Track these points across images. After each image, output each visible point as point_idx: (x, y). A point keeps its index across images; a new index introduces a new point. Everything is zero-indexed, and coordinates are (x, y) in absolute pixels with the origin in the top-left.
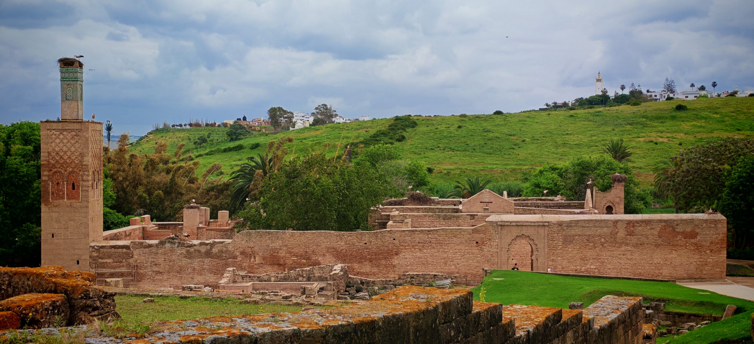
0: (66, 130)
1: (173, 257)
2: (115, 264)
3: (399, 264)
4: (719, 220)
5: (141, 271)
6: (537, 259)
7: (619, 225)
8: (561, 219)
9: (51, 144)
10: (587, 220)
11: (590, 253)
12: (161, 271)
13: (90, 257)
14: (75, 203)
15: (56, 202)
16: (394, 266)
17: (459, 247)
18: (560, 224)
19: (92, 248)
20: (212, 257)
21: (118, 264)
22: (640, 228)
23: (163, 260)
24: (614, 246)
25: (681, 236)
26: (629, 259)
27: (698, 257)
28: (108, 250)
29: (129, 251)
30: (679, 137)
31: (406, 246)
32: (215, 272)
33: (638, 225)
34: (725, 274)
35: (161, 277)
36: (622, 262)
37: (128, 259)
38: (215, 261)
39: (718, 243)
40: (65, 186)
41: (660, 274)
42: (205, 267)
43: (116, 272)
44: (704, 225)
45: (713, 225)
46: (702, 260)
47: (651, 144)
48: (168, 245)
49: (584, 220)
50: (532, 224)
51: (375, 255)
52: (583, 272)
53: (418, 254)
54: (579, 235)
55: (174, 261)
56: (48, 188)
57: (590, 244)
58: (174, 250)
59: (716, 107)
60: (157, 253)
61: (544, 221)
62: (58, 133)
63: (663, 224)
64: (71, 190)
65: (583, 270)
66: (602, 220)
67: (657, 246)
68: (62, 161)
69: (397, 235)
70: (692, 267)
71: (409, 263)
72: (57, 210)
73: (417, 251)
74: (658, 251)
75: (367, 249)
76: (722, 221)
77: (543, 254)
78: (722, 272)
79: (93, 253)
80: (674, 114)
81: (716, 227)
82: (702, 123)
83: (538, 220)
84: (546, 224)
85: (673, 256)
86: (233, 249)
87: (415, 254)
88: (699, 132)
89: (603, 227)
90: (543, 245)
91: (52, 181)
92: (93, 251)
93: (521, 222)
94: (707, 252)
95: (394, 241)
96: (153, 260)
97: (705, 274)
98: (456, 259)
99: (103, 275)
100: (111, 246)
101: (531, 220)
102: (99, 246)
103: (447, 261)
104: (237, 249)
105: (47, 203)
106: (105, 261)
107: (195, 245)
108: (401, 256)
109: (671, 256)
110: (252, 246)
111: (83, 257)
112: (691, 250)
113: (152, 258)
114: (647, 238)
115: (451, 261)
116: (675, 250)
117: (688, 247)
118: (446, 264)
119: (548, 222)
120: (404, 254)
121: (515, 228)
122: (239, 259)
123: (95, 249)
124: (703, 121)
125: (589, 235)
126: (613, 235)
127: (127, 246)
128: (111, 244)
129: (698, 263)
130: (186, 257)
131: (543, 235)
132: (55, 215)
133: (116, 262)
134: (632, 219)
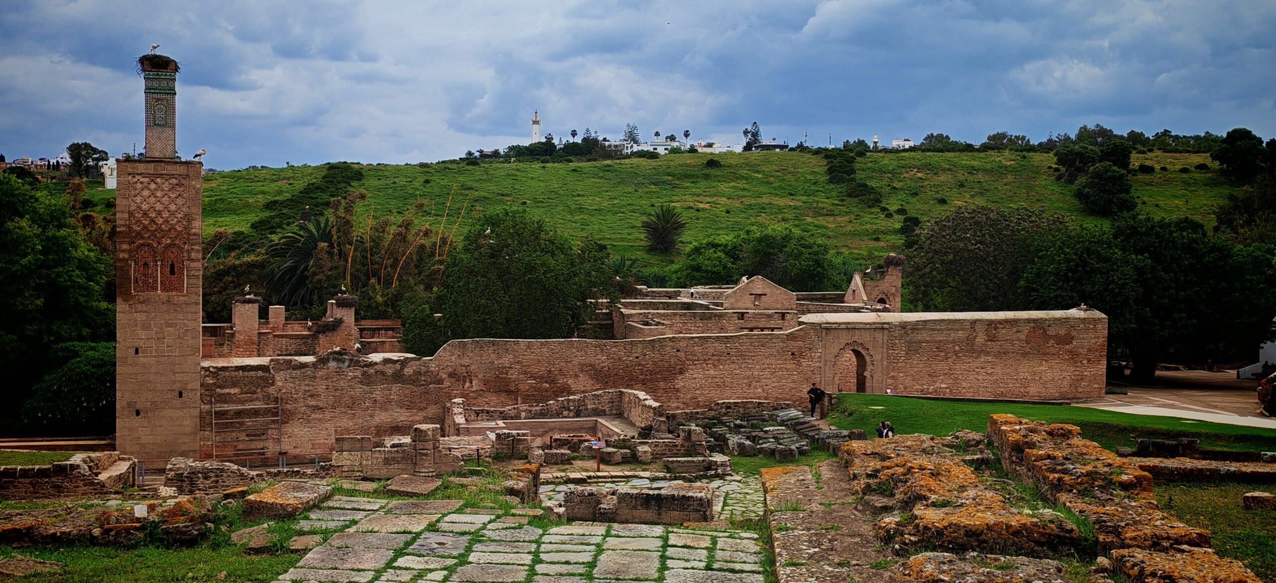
0: (161, 176)
1: (342, 382)
2: (244, 396)
3: (684, 387)
4: (1099, 319)
5: (289, 407)
6: (872, 376)
7: (978, 326)
8: (905, 320)
9: (134, 199)
10: (937, 320)
11: (941, 367)
12: (321, 404)
13: (202, 385)
14: (175, 297)
15: (143, 295)
16: (678, 390)
17: (768, 361)
18: (903, 326)
19: (206, 371)
20: (403, 382)
21: (249, 395)
22: (1004, 331)
23: (324, 387)
24: (971, 356)
25: (1053, 342)
26: (989, 374)
27: (1072, 369)
28: (233, 374)
29: (268, 375)
30: (722, 203)
31: (695, 360)
32: (409, 406)
33: (1001, 326)
34: (1104, 391)
35: (321, 416)
36: (980, 378)
37: (265, 387)
38: (408, 388)
39: (1097, 350)
40: (159, 269)
41: (1026, 394)
42: (392, 397)
43: (246, 409)
44: (1081, 326)
45: (1092, 326)
46: (1077, 373)
47: (691, 211)
48: (332, 364)
49: (934, 320)
50: (868, 326)
51: (651, 374)
52: (930, 393)
53: (712, 372)
54: (928, 342)
55: (342, 390)
56: (128, 271)
57: (941, 353)
58: (343, 372)
59: (755, 164)
60: (315, 377)
61: (883, 321)
62: (147, 180)
63: (1032, 325)
64: (169, 275)
65: (930, 390)
66: (956, 320)
67: (1025, 355)
68: (154, 227)
69: (682, 344)
70: (1065, 383)
71: (698, 385)
72: (144, 309)
73: (711, 367)
74: (1026, 362)
75: (640, 365)
76: (1103, 320)
77: (880, 369)
78: (1100, 388)
79: (207, 378)
80: (707, 171)
81: (1095, 329)
82: (742, 184)
83: (875, 321)
84: (885, 326)
85: (1043, 368)
86: (437, 369)
87: (707, 372)
88: (744, 197)
89: (958, 330)
90: (880, 356)
91: (135, 260)
92: (207, 376)
93: (853, 323)
94: (1084, 362)
95: (679, 354)
96: (307, 388)
97: (1081, 392)
98: (764, 378)
99: (224, 414)
100: (237, 367)
101: (866, 321)
102: (216, 367)
103: (751, 382)
104: (443, 369)
105: (127, 296)
106: (227, 391)
107: (376, 364)
108: (687, 375)
109: (1041, 368)
110: (467, 364)
111: (190, 386)
112: (1065, 360)
113: (306, 385)
114: (1013, 345)
115: (757, 382)
116: (1046, 360)
117: (1061, 356)
118: (750, 386)
119: (888, 323)
120: (691, 372)
121: (844, 333)
122: (446, 384)
123: (211, 372)
124: (744, 182)
125: (941, 341)
126: (971, 340)
127: (264, 365)
128: (236, 364)
129: (1073, 377)
130: (361, 382)
131: (881, 342)
132: (140, 317)
133: (246, 393)
134: (994, 318)
